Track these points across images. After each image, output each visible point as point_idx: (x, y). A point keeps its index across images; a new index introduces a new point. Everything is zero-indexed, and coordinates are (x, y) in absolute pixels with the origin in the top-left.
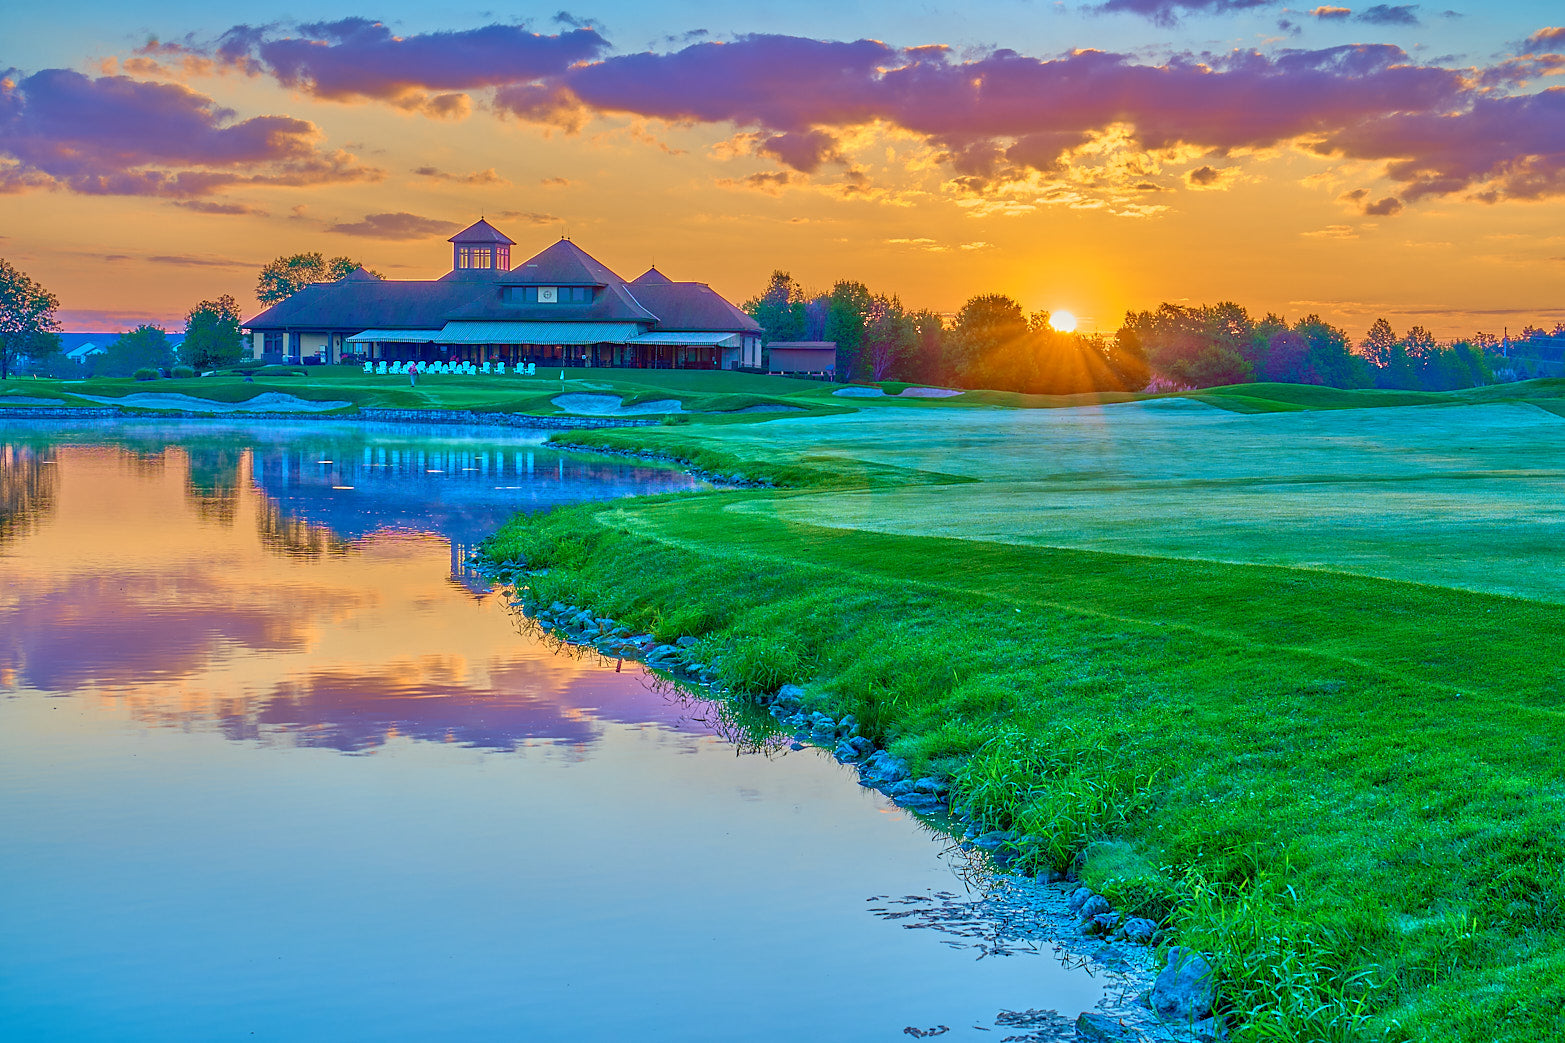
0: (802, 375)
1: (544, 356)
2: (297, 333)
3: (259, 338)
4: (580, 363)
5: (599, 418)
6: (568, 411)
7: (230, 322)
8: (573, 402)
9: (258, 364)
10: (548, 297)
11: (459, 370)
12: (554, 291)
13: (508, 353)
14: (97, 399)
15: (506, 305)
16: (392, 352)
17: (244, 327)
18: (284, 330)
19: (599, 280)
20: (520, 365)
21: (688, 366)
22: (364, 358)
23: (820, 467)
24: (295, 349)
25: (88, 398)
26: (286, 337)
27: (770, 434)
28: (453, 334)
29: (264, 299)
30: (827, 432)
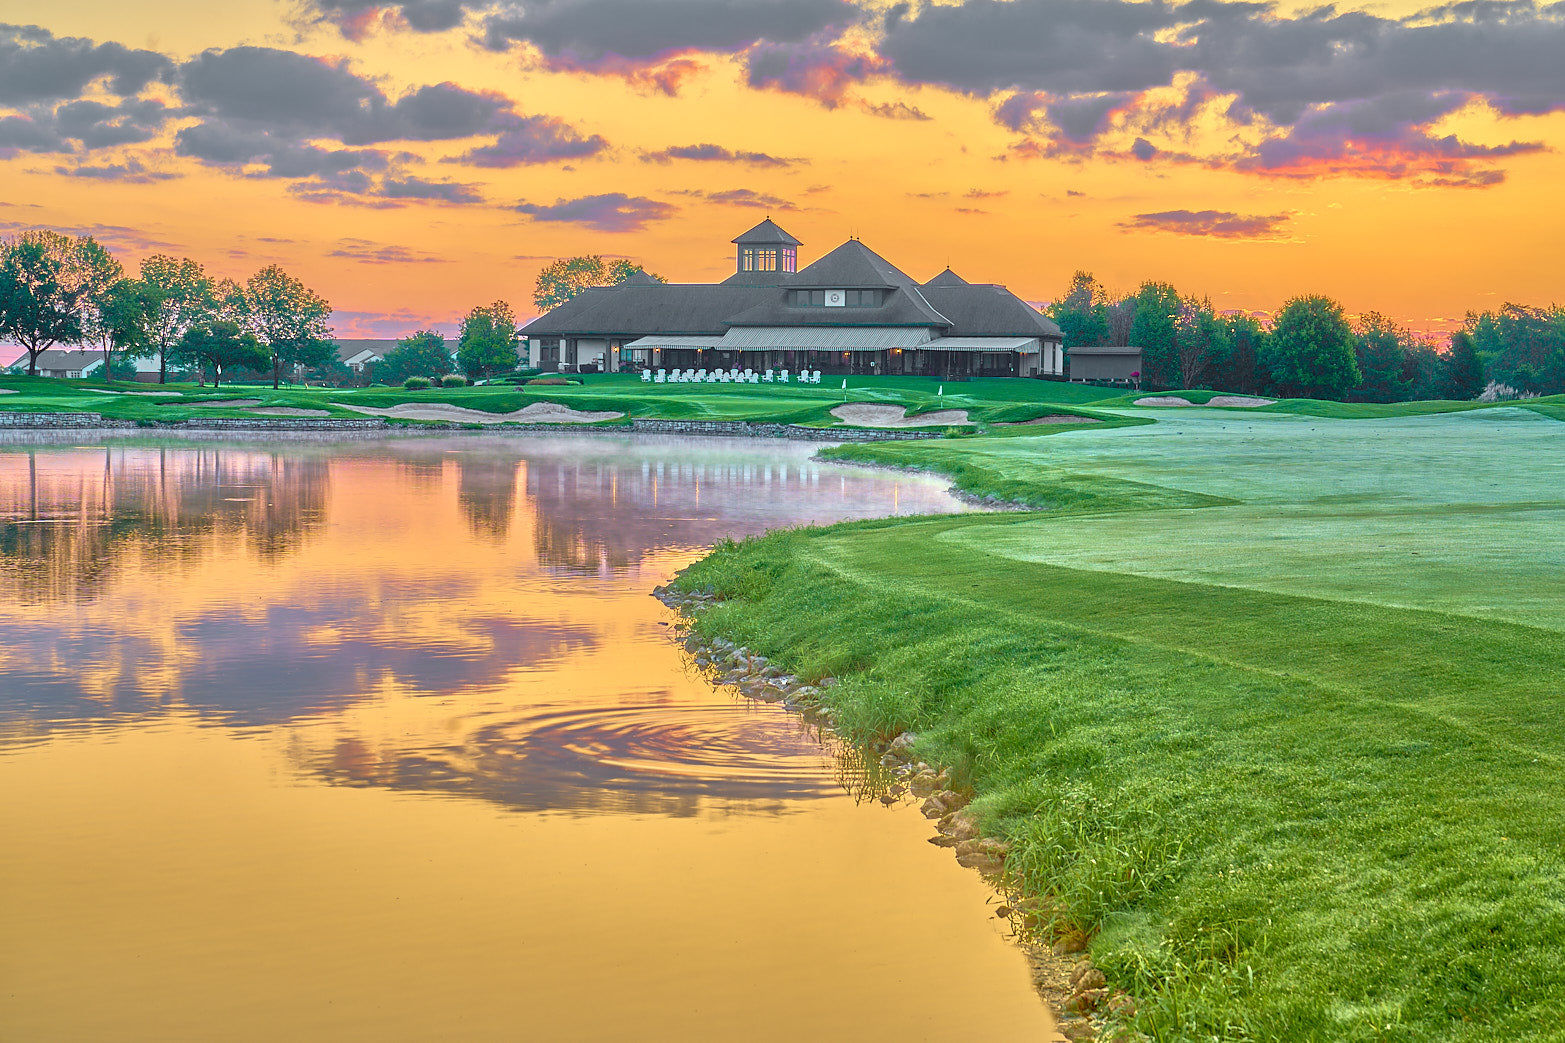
0: (1104, 383)
1: (830, 364)
2: (575, 339)
3: (536, 345)
4: (869, 371)
5: (880, 430)
6: (847, 422)
7: (505, 328)
8: (854, 413)
9: (534, 372)
10: (835, 300)
11: (741, 378)
12: (842, 295)
13: (794, 361)
14: (363, 410)
15: (791, 310)
16: (674, 359)
17: (520, 333)
18: (560, 336)
19: (890, 282)
20: (805, 373)
21: (983, 373)
22: (642, 365)
23: (1078, 487)
24: (572, 356)
25: (355, 409)
26: (563, 343)
27: (1046, 450)
28: (736, 340)
29: (541, 304)
30: (1108, 446)
